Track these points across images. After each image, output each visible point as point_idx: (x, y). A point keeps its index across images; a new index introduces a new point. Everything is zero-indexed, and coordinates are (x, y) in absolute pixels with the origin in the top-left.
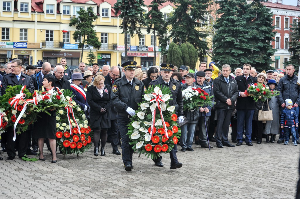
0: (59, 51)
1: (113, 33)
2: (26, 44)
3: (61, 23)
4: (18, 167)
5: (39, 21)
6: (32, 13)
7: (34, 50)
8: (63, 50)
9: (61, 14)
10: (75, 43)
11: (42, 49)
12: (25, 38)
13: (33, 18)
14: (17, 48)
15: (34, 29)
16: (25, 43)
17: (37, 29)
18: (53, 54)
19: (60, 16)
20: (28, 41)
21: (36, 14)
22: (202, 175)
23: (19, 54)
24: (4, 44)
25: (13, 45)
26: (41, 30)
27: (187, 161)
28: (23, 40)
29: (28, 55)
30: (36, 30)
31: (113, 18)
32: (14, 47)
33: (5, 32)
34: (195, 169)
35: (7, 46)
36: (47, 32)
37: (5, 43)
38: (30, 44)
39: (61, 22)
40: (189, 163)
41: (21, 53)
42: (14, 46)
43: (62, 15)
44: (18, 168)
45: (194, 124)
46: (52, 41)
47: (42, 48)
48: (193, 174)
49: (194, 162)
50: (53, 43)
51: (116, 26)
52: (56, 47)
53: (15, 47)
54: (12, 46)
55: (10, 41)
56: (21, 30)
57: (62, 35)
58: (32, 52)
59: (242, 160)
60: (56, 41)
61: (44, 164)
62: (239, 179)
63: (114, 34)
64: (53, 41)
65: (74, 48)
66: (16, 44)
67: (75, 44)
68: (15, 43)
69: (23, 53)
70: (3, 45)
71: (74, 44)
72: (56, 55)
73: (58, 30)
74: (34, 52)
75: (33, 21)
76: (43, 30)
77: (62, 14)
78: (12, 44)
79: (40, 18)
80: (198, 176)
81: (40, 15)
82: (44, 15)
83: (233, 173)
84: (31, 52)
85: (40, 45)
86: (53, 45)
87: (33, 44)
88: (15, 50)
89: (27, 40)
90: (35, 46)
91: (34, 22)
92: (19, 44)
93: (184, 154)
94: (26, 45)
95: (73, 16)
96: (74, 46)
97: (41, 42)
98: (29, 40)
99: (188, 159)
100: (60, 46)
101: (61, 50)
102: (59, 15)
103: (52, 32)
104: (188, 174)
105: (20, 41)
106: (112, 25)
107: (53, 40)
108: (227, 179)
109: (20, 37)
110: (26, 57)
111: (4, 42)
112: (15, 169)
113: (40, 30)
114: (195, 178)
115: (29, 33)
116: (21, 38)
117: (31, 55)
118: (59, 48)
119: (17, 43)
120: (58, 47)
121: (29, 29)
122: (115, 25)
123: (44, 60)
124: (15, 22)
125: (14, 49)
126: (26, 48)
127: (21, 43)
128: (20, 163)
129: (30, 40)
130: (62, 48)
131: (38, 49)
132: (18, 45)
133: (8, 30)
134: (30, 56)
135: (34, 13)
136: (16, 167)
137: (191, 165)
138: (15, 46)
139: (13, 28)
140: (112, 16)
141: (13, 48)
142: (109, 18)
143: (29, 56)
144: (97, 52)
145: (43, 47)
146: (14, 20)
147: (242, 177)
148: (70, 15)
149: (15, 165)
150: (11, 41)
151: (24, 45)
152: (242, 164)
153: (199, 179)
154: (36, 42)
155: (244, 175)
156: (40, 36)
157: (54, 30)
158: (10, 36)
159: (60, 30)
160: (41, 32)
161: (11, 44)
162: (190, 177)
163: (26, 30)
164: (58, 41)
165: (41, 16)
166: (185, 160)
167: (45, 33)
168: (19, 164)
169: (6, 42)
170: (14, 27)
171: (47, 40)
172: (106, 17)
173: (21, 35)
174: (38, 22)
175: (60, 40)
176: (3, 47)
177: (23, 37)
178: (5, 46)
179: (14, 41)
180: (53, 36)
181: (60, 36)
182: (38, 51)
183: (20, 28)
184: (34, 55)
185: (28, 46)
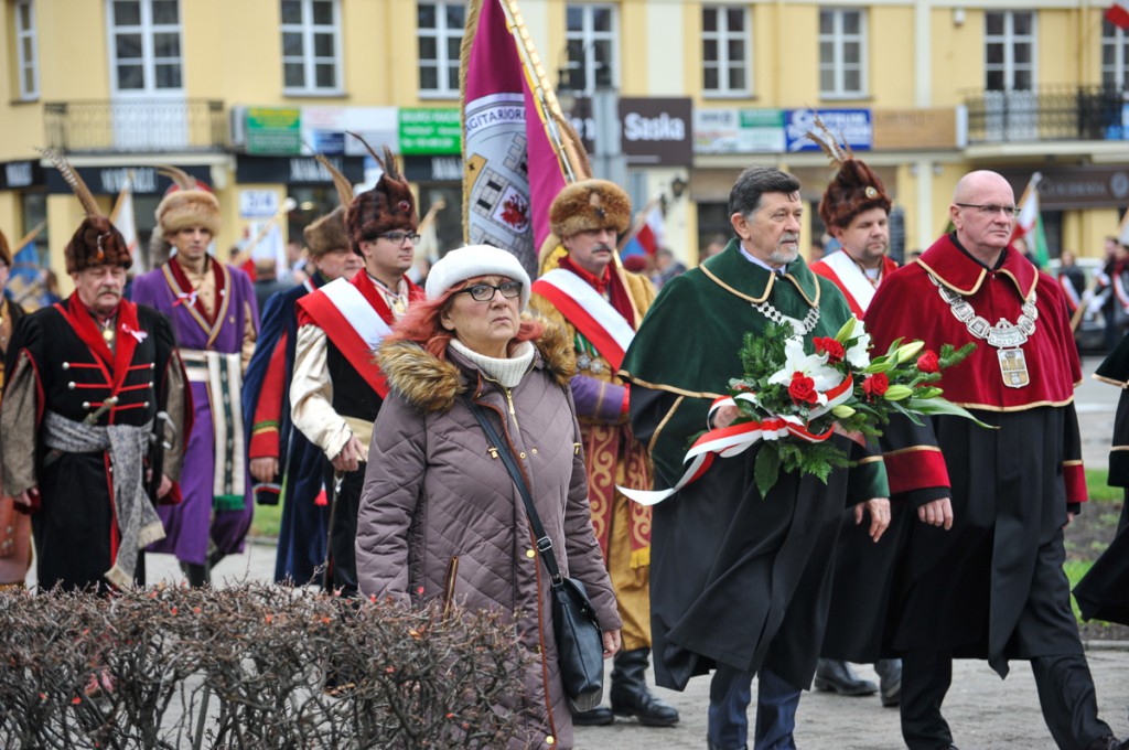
0: (1084, 158)
2: (861, 117)
7: (912, 165)
8: (1103, 151)
11: (976, 152)
12: (853, 81)
14: (806, 150)
15: (912, 7)
16: (858, 111)
17: (935, 9)
20: (870, 99)
24: (720, 127)
25: (780, 132)
26: (953, 10)
28: (839, 91)
30: (924, 18)
32: (789, 141)
33: (723, 35)
35: (745, 140)
36: (994, 22)
37: (727, 118)
38: (891, 117)
42: (787, 134)
46: (1026, 94)
47: (970, 143)
50: (1035, 106)
52: (1058, 132)
53: (796, 146)
54: (777, 141)
55: (752, 99)
56: (826, 18)
57: (1097, 41)
58: (903, 176)
60: (1057, 91)
64: (1035, 91)
66: (803, 119)
68: (796, 118)
70: (716, 135)
73: (1067, 11)
74: (913, 176)
76: (969, 10)
78: (776, 121)
84: (892, 181)
85: (953, 124)
86: (1036, 118)
87: (912, 115)
89: (864, 93)
90: (926, 135)
92: (822, 119)
94: (865, 131)
97: (963, 99)
98: (876, 91)
100: (1081, 126)
101: (1088, 156)
103: (1023, 21)
105: (824, 101)
107: (1036, 78)
109: (821, 72)
111: (720, 109)
113: (950, 14)
115: (876, 37)
116: (826, 81)
118: (1080, 138)
119: (811, 111)
120: (1067, 131)
121: (877, 15)
126: (864, 148)
127: (830, 117)
129: (886, 86)
130: (1097, 136)
131: (943, 151)
133: (736, 17)
138: (796, 139)
139: (775, 4)
141: (777, 154)
145: (979, 135)
150: (766, 101)
151: (857, 130)
154: (924, 100)
156: (949, 56)
157: (1038, 11)
158: (756, 63)
159: (1079, 10)
160: (958, 25)
161: (770, 125)
163: (853, 19)
164: (1066, 91)
167: (976, 37)
169: (734, 110)
171: (994, 81)
173: (826, 51)
175: (1085, 81)
176: (716, 146)
177: (839, 66)
178: (730, 139)
179: (787, 104)
180: (1035, 54)
181: (1079, 55)
182: (939, 170)
183: (819, 5)
184: (915, 199)
185: (877, 133)
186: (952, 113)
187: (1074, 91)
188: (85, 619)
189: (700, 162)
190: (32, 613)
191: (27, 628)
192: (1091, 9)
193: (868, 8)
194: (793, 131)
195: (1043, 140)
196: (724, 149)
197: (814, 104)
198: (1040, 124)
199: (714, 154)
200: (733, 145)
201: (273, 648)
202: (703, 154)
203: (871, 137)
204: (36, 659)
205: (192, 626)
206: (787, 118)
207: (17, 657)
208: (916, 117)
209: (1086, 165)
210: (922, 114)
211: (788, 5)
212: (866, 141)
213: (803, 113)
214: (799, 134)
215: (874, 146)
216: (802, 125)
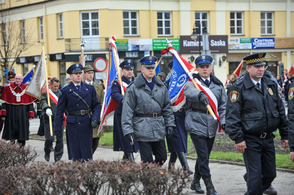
2: (272, 40)
7: (286, 52)
12: (270, 31)
14: (258, 48)
15: (286, 11)
16: (271, 38)
17: (291, 12)
24: (235, 43)
25: (251, 44)
28: (266, 34)
29: (275, 60)
30: (288, 14)
32: (253, 46)
33: (236, 19)
35: (242, 46)
37: (237, 40)
38: (280, 40)
42: (252, 44)
53: (255, 47)
54: (250, 46)
55: (243, 35)
56: (262, 14)
58: (283, 54)
66: (257, 41)
68: (255, 40)
69: (267, 59)
70: (234, 45)
74: (286, 55)
78: (250, 41)
84: (281, 56)
87: (286, 39)
89: (273, 34)
90: (289, 45)
92: (261, 41)
94: (273, 43)
98: (276, 34)
105: (262, 36)
109: (262, 29)
110: (272, 65)
111: (235, 38)
115: (276, 20)
116: (263, 31)
117: (281, 60)
121: (276, 14)
125: (252, 52)
126: (273, 48)
127: (264, 40)
129: (278, 32)
132: (260, 44)
133: (239, 15)
134: (279, 63)
138: (255, 46)
139: (249, 11)
141: (250, 49)
143: (277, 63)
150: (247, 36)
151: (271, 43)
154: (288, 36)
158: (244, 27)
161: (248, 42)
163: (270, 15)
169: (238, 38)
170: (252, 9)
173: (263, 23)
176: (234, 48)
177: (266, 27)
178: (237, 46)
179: (252, 37)
182: (292, 53)
183: (261, 11)
184: (286, 61)
185: (276, 44)
188: (79, 168)
189: (230, 52)
190: (67, 167)
191: (65, 171)
193: (274, 12)
194: (254, 43)
196: (236, 48)
197: (259, 37)
199: (233, 50)
200: (239, 47)
201: (126, 176)
202: (230, 50)
204: (68, 178)
205: (106, 171)
206: (253, 40)
207: (63, 178)
210: (288, 39)
211: (253, 11)
212: (273, 46)
213: (257, 39)
214: (256, 45)
215: (275, 47)
216: (257, 42)
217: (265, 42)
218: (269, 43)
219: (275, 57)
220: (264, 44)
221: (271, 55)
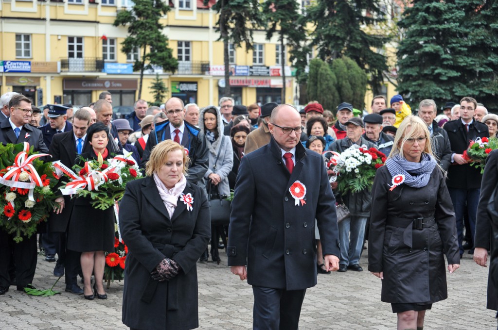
0: (96, 77)
1: (201, 42)
2: (28, 64)
3: (98, 22)
4: (15, 307)
5: (54, 18)
6: (39, 3)
7: (45, 77)
8: (102, 75)
9: (97, 4)
10: (128, 62)
11: (63, 74)
12: (27, 53)
13: (41, 13)
14: (10, 72)
15: (45, 34)
16: (27, 62)
17: (51, 35)
18: (84, 84)
19: (96, 8)
20: (32, 59)
21: (48, 5)
22: (379, 317)
23: (16, 84)
25: (2, 67)
26: (58, 36)
27: (351, 290)
28: (23, 56)
29: (33, 85)
30: (48, 37)
31: (201, 11)
32: (5, 70)
34: (365, 306)
36: (71, 39)
38: (37, 64)
39: (98, 20)
40: (354, 295)
41: (19, 82)
42: (4, 67)
43: (99, 7)
44: (15, 310)
45: (363, 217)
46: (81, 59)
47: (61, 71)
48: (362, 316)
49: (363, 293)
50: (84, 62)
51: (207, 28)
52: (90, 70)
53: (7, 71)
54: (1, 69)
56: (18, 36)
57: (101, 45)
58: (42, 80)
59: (460, 288)
60: (90, 59)
61: (69, 301)
62: (453, 325)
63: (204, 43)
64: (84, 58)
65: (126, 72)
66: (9, 63)
67: (126, 64)
68: (7, 63)
69: (23, 83)
71: (123, 64)
72: (89, 85)
73: (93, 37)
74: (46, 80)
75: (42, 18)
76: (62, 36)
77: (100, 3)
78: (1, 64)
79: (56, 13)
80: (373, 320)
81: (56, 6)
82: (63, 7)
83: (443, 315)
84: (39, 81)
85: (56, 66)
86: (84, 65)
88: (7, 77)
89: (30, 57)
90: (47, 69)
91: (44, 19)
92: (15, 64)
93: (344, 277)
94: (29, 67)
95: (122, 7)
96: (125, 67)
97: (60, 59)
98: (34, 57)
99: (351, 287)
100: (97, 68)
101: (98, 76)
102: (94, 6)
103: (80, 40)
104: (352, 317)
105: (17, 59)
106: (199, 24)
107: (84, 55)
108: (430, 327)
109: (17, 51)
110: (30, 90)
112: (9, 312)
113: (56, 37)
114: (365, 325)
115: (34, 42)
116: (18, 53)
117: (39, 85)
118: (95, 72)
119: (11, 62)
120: (93, 70)
121: (34, 36)
122: (204, 25)
123: (65, 95)
124: (6, 20)
125: (4, 75)
126: (29, 72)
127: (18, 63)
128: (19, 301)
129: (37, 56)
130: (100, 71)
131: (53, 73)
132: (14, 67)
134: (38, 88)
135: (43, 3)
136: (11, 309)
137: (358, 299)
138: (7, 69)
140: (198, 8)
141: (2, 73)
142: (192, 11)
143: (35, 88)
144: (171, 78)
145: (64, 70)
146: (3, 16)
147: (460, 321)
148: (116, 7)
149: (9, 304)
151: (26, 67)
152: (460, 295)
153: (374, 327)
154: (48, 60)
155: (465, 318)
156: (56, 48)
157: (84, 37)
159: (95, 37)
160: (59, 40)
162: (356, 323)
163: (27, 37)
164: (92, 59)
165: (58, 8)
166: (346, 288)
167: (66, 43)
168: (17, 301)
170: (4, 30)
171: (71, 55)
172: (187, 9)
173: (18, 46)
174: (52, 20)
175: (97, 56)
177: (23, 49)
179: (4, 59)
180: (83, 48)
181: (96, 49)
182: (53, 78)
183: (16, 33)
184: (46, 86)
185: (33, 68)
186: (56, 63)
187: (95, 59)
192: (99, 37)
193: (32, 34)
194: (6, 66)
195: (86, 72)
197: (14, 59)
198: (84, 67)
203: (31, 69)
206: (4, 63)
208: (45, 64)
209: (98, 78)
210: (47, 63)
211: (5, 32)
212: (29, 70)
213: (9, 62)
214: (8, 67)
215: (31, 72)
216: (9, 65)
217: (19, 65)
218: (23, 67)
219: (33, 81)
220: (18, 67)
221: (27, 79)
